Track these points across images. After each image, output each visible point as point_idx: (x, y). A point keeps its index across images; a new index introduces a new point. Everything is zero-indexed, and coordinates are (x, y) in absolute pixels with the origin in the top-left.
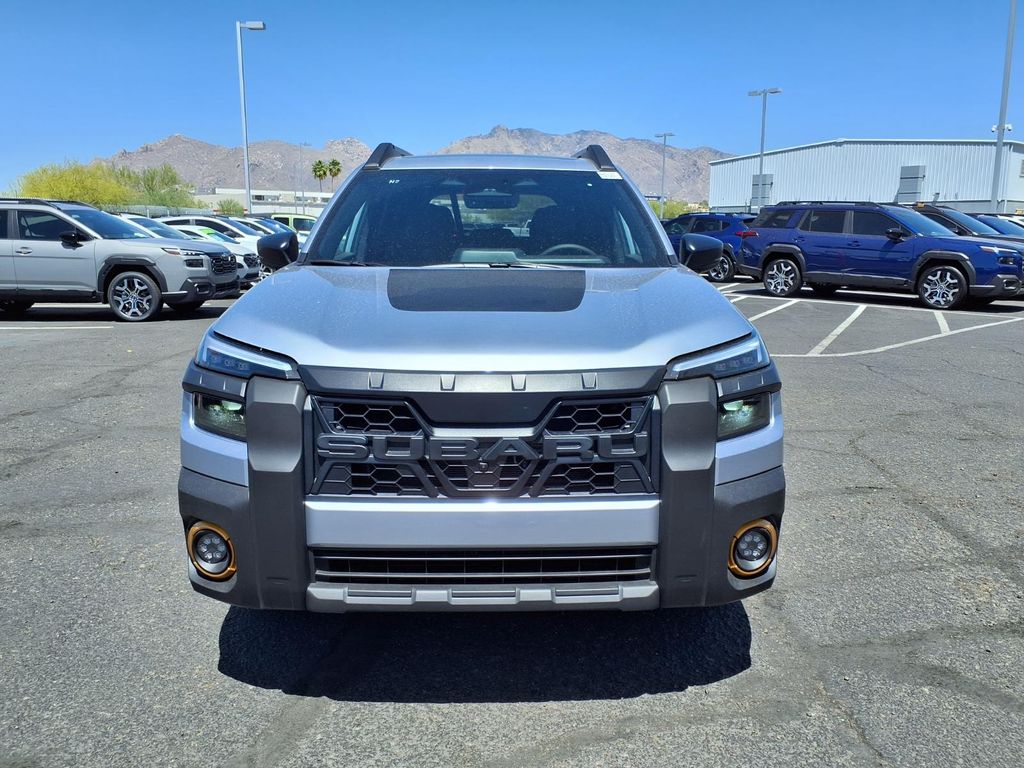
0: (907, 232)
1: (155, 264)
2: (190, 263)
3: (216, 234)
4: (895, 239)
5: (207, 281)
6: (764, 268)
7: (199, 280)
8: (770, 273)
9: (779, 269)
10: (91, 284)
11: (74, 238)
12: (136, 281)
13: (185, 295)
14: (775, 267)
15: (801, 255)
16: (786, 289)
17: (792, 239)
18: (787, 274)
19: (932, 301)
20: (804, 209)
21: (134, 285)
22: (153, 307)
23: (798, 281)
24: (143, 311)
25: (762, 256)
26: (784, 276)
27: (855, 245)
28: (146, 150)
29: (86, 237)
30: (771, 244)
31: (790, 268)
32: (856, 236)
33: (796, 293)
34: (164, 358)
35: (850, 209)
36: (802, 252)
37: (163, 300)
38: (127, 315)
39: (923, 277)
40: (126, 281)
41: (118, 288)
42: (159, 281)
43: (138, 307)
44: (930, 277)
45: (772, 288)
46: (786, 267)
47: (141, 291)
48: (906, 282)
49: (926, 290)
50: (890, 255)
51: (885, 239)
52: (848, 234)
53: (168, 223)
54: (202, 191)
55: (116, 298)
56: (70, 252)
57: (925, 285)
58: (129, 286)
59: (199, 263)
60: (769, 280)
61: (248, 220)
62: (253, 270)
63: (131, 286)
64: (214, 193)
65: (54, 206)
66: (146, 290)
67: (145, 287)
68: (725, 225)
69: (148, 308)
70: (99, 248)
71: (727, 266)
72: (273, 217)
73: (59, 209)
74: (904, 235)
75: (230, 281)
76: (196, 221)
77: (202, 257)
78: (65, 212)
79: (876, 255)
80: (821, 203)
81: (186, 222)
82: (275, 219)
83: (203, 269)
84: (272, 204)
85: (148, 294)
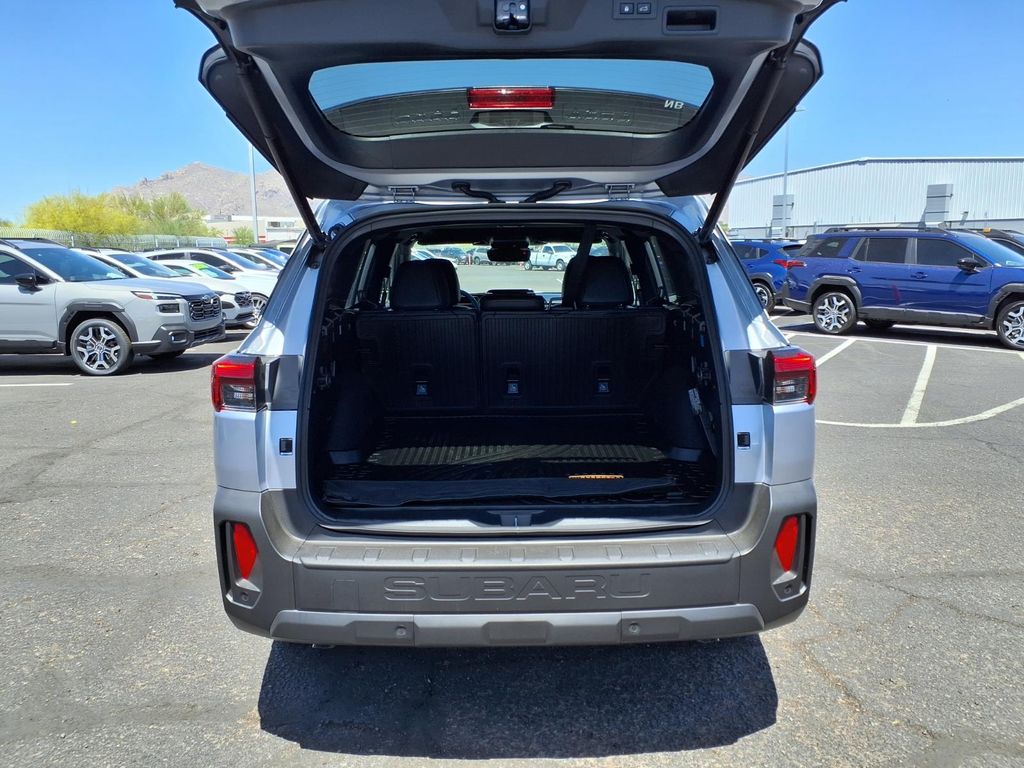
0: (981, 262)
1: (123, 310)
2: (164, 309)
3: (209, 269)
4: (968, 270)
5: (184, 328)
6: (813, 302)
7: (174, 328)
8: (821, 307)
9: (831, 304)
10: (50, 333)
11: (31, 281)
12: (102, 329)
13: (157, 345)
14: (826, 301)
15: (856, 288)
16: (840, 326)
17: (845, 269)
18: (841, 308)
19: (1014, 342)
20: (857, 236)
21: (100, 333)
22: (122, 358)
23: (852, 317)
24: (110, 362)
25: (811, 288)
26: (836, 311)
27: (920, 277)
28: (167, 178)
29: (45, 280)
30: (821, 275)
31: (843, 302)
32: (921, 267)
33: (851, 330)
34: (110, 434)
35: (913, 236)
36: (858, 285)
37: (132, 351)
38: (93, 369)
39: (1001, 315)
40: (90, 330)
41: (82, 337)
42: (128, 329)
43: (105, 359)
44: (1011, 314)
45: (823, 324)
46: (839, 301)
47: (108, 341)
48: (982, 319)
49: (1007, 328)
50: (963, 289)
51: (956, 269)
52: (911, 264)
53: (154, 258)
54: (218, 218)
55: (80, 349)
56: (28, 297)
57: (1006, 323)
58: (94, 334)
59: (175, 308)
60: (819, 316)
61: (251, 252)
62: (245, 310)
63: (97, 335)
64: (230, 219)
65: (11, 245)
66: (113, 339)
67: (112, 336)
68: (763, 252)
69: (115, 359)
70: (62, 292)
71: (765, 298)
72: (278, 247)
73: (17, 248)
74: (979, 266)
75: (213, 326)
76: (192, 254)
77: (178, 301)
78: (24, 251)
79: (946, 287)
80: (878, 229)
81: (180, 256)
82: (282, 249)
83: (180, 314)
84: (287, 230)
85: (116, 345)
